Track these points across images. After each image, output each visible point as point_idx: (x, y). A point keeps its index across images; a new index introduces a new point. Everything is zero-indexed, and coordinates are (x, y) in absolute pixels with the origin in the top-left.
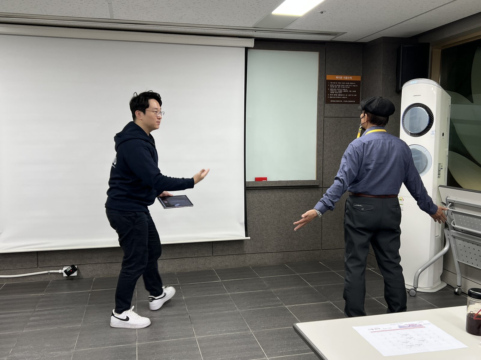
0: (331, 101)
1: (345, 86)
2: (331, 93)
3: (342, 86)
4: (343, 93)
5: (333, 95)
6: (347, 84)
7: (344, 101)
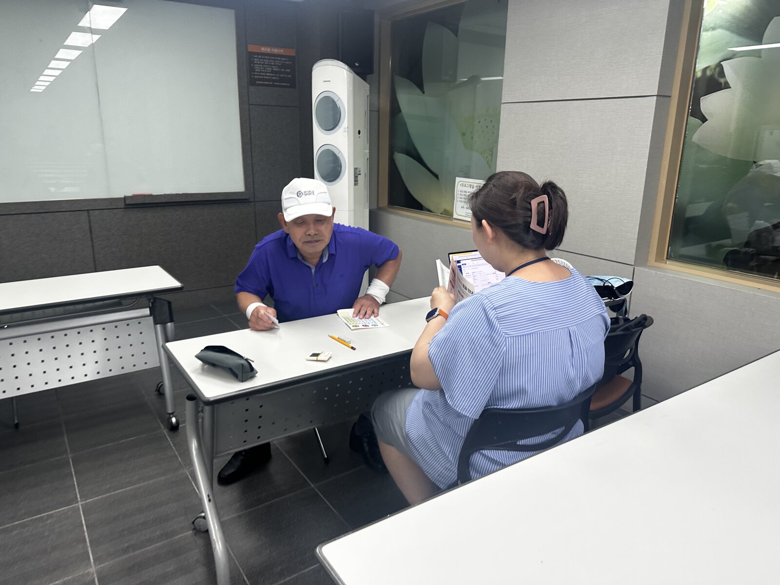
0: (257, 82)
1: (275, 63)
2: (256, 70)
3: (271, 62)
4: (272, 72)
5: (258, 74)
6: (278, 60)
7: (275, 83)
